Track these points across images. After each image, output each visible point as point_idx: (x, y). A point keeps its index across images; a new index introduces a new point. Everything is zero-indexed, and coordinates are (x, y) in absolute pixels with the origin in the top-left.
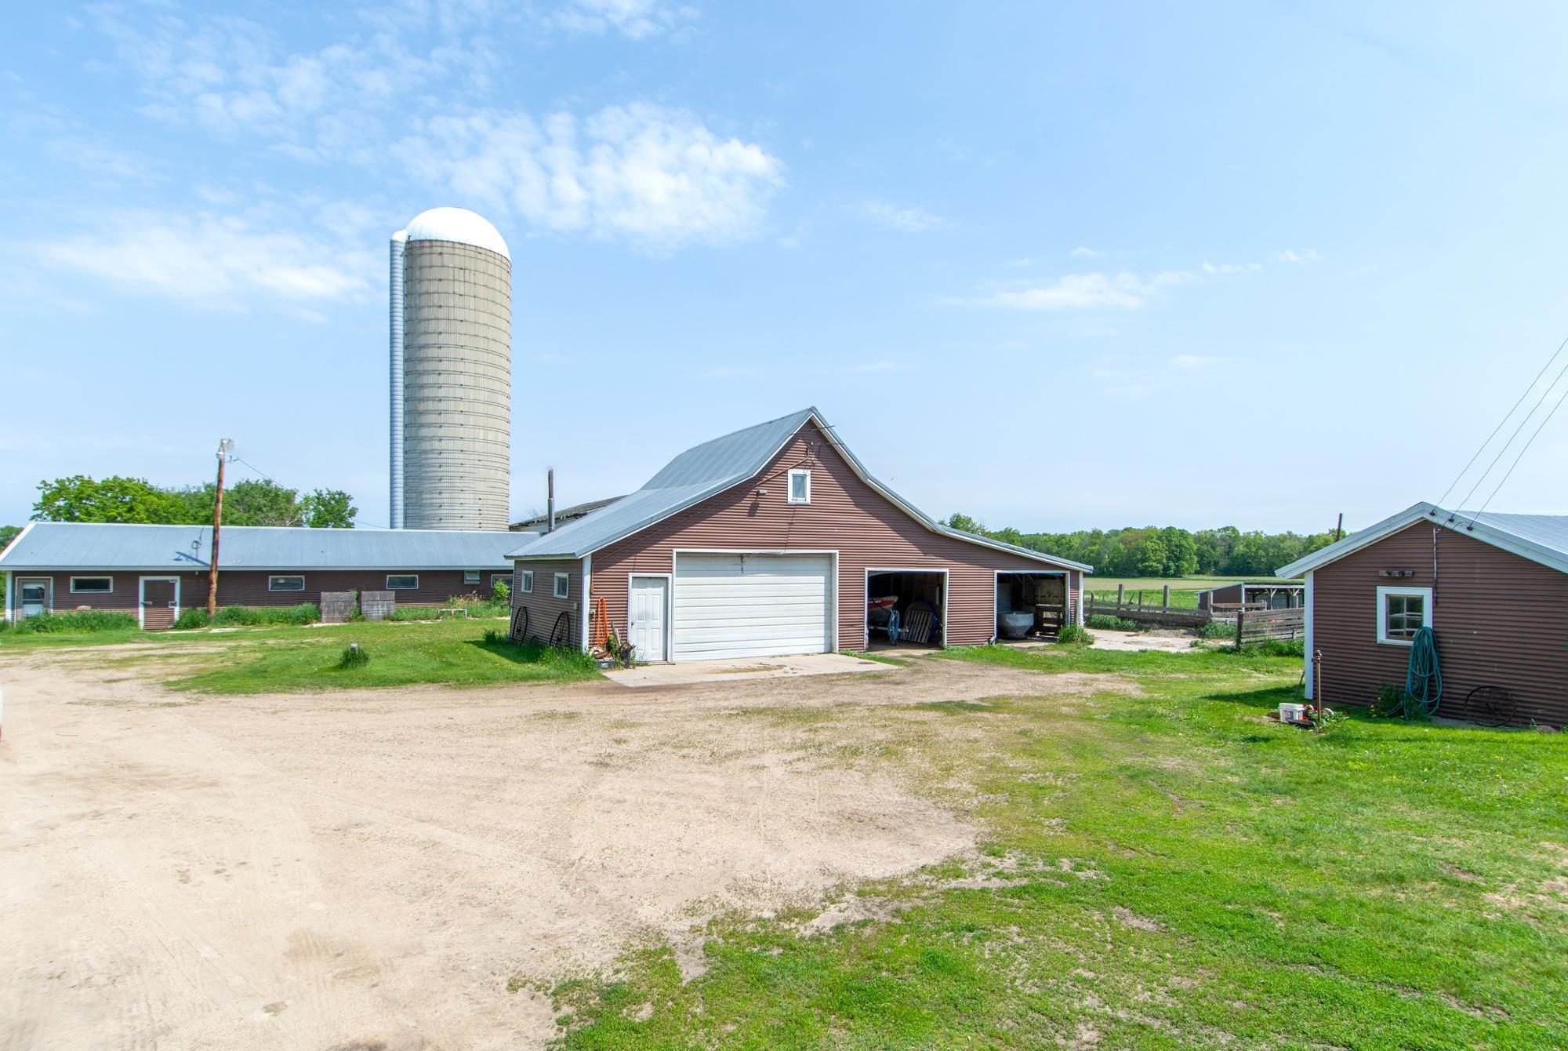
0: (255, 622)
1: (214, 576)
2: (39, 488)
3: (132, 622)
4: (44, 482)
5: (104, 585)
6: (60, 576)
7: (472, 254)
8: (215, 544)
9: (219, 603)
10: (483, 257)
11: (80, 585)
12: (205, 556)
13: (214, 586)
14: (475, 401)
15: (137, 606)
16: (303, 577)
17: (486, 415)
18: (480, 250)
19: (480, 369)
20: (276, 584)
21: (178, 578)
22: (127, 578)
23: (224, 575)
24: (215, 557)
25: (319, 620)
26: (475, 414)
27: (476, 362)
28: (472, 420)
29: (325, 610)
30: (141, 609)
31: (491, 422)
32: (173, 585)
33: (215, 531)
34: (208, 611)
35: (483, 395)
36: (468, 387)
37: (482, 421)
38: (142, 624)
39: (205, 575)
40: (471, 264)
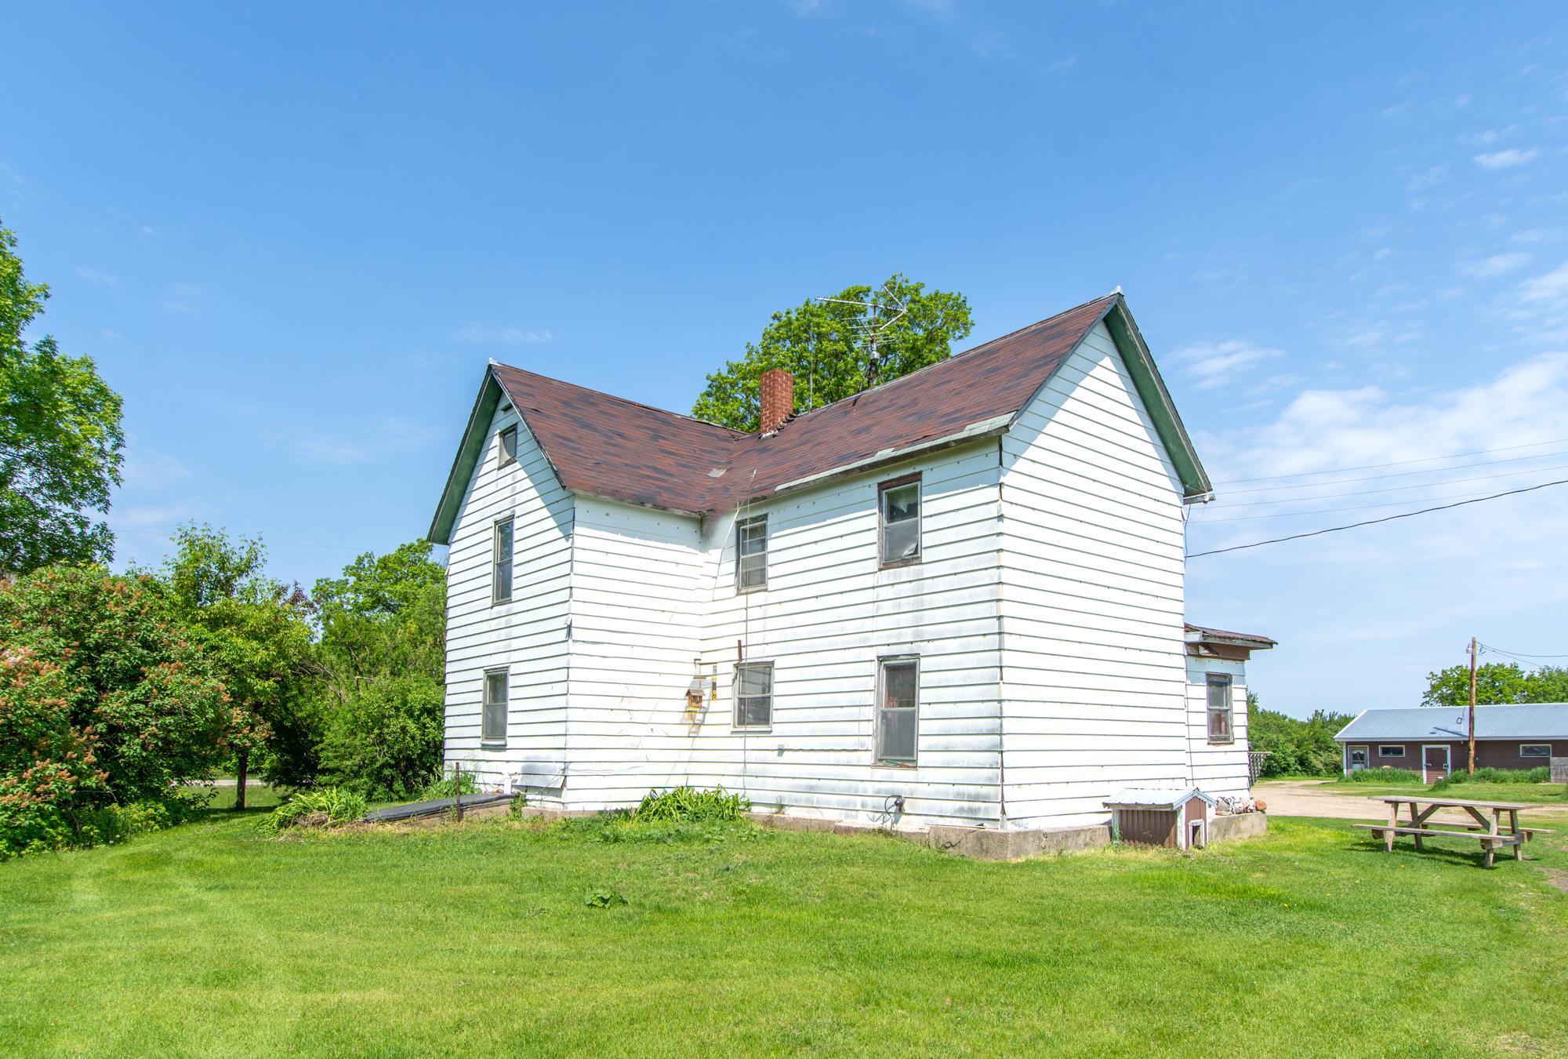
0: (1503, 781)
1: (1472, 745)
2: (1428, 679)
3: (1418, 779)
4: (1432, 673)
5: (1400, 751)
6: (1373, 745)
8: (1471, 719)
9: (1477, 765)
11: (1386, 751)
12: (1464, 729)
13: (1472, 752)
15: (1422, 769)
16: (1550, 745)
20: (1526, 750)
21: (1449, 746)
22: (1414, 746)
23: (1481, 744)
24: (1471, 729)
25: (1548, 780)
29: (1553, 772)
30: (1424, 772)
32: (1445, 752)
33: (1471, 710)
34: (1469, 772)
38: (1425, 782)
39: (1466, 743)
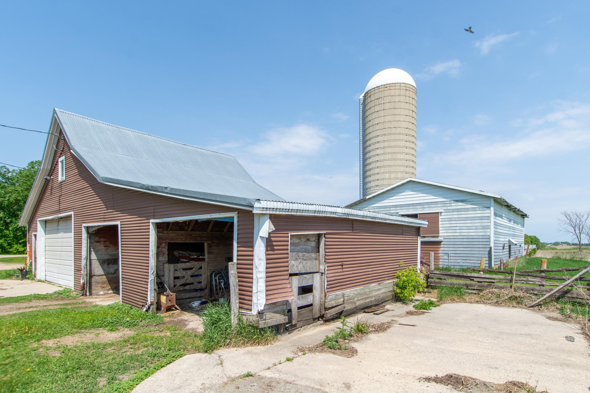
7: (382, 89)
10: (388, 88)
14: (384, 160)
17: (390, 166)
18: (386, 86)
19: (386, 144)
26: (384, 166)
27: (384, 141)
28: (382, 170)
31: (393, 169)
35: (387, 157)
36: (381, 154)
37: (387, 169)
40: (381, 95)
